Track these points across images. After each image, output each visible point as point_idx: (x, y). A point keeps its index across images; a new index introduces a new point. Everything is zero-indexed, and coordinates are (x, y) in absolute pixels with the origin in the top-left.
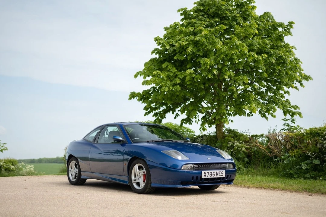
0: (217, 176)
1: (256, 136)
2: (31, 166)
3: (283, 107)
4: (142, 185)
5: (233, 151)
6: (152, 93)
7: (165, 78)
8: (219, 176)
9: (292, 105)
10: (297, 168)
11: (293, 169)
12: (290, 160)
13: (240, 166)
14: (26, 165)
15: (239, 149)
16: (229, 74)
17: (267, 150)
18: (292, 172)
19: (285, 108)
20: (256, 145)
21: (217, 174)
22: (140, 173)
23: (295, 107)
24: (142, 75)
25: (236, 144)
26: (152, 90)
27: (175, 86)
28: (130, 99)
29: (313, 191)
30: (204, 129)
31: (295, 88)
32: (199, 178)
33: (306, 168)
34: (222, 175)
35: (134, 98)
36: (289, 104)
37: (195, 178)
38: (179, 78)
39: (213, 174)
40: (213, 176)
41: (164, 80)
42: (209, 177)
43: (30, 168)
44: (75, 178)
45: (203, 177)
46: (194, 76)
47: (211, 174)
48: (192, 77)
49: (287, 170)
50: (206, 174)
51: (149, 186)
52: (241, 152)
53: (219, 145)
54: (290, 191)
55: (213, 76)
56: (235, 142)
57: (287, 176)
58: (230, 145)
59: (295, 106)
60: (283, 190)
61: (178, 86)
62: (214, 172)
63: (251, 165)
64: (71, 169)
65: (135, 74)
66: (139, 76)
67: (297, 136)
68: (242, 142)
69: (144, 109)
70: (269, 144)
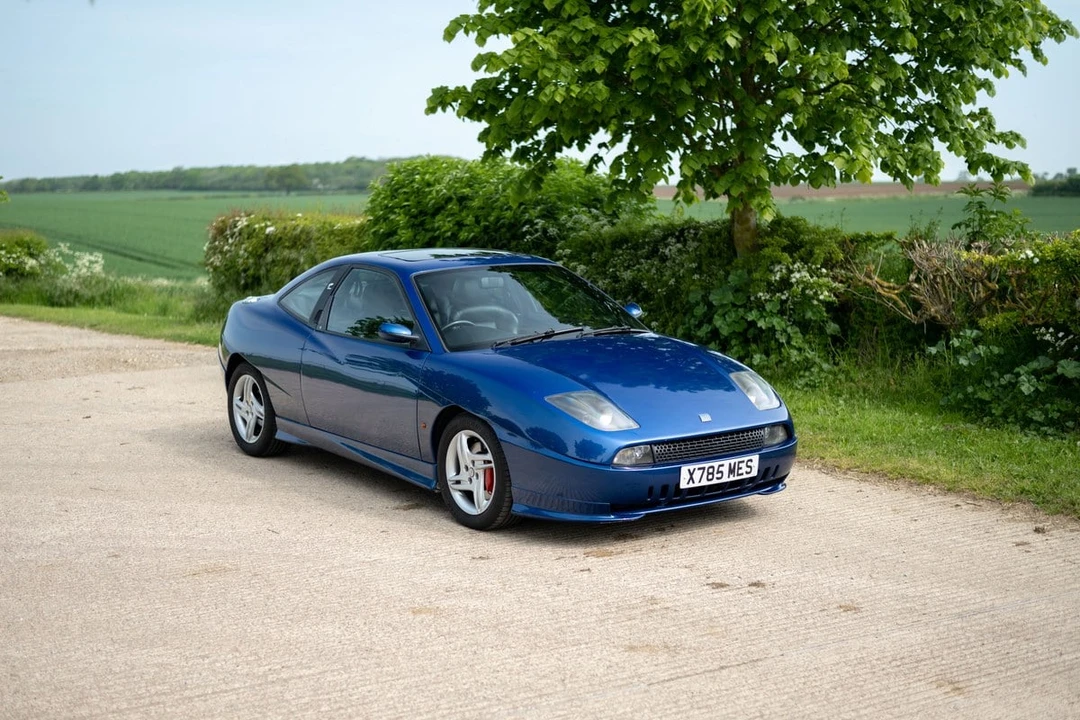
0: (731, 476)
1: (869, 238)
2: (92, 258)
3: (967, 145)
4: (483, 502)
5: (788, 299)
6: (508, 89)
7: (554, 54)
8: (738, 475)
9: (999, 129)
10: (1003, 382)
11: (989, 385)
12: (980, 354)
13: (810, 354)
14: (77, 254)
15: (807, 292)
16: (782, 45)
17: (903, 301)
18: (986, 396)
19: (974, 146)
20: (868, 281)
21: (731, 471)
22: (473, 462)
23: (1011, 139)
24: (471, 32)
25: (797, 275)
26: (508, 78)
27: (591, 84)
28: (431, 110)
29: (1048, 502)
30: (689, 200)
31: (1012, 63)
32: (672, 489)
33: (1032, 389)
34: (749, 470)
35: (444, 110)
36: (991, 125)
37: (657, 490)
38: (604, 54)
39: (718, 472)
40: (718, 478)
41: (552, 60)
42: (705, 482)
43: (91, 262)
44: (256, 434)
45: (684, 485)
46: (656, 49)
47: (712, 474)
48: (650, 54)
49: (970, 389)
50: (691, 476)
51: (504, 509)
52: (815, 302)
53: (740, 276)
54: (975, 499)
55: (722, 52)
56: (796, 266)
57: (966, 406)
58: (777, 278)
59: (1011, 132)
60: (949, 490)
61: (600, 84)
62: (722, 465)
63: (847, 345)
64: (241, 400)
65: (447, 24)
66: (461, 33)
67: (1008, 267)
68: (818, 269)
69: (479, 139)
70: (912, 277)
